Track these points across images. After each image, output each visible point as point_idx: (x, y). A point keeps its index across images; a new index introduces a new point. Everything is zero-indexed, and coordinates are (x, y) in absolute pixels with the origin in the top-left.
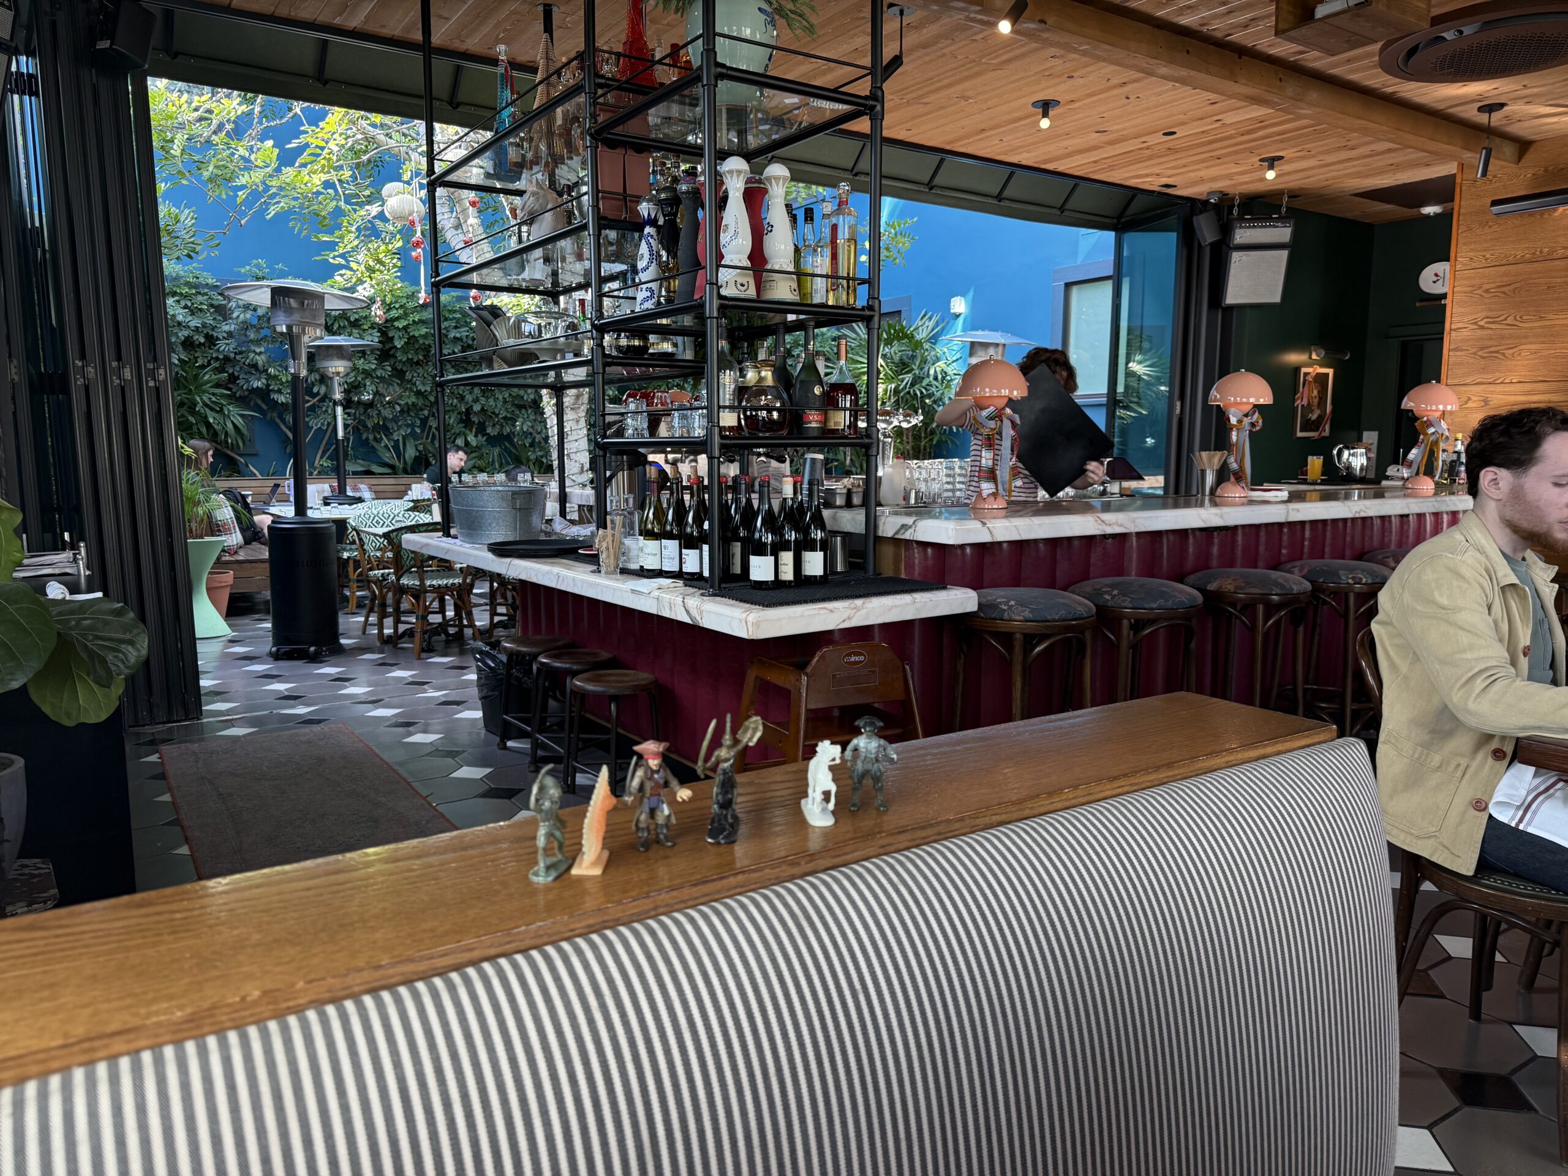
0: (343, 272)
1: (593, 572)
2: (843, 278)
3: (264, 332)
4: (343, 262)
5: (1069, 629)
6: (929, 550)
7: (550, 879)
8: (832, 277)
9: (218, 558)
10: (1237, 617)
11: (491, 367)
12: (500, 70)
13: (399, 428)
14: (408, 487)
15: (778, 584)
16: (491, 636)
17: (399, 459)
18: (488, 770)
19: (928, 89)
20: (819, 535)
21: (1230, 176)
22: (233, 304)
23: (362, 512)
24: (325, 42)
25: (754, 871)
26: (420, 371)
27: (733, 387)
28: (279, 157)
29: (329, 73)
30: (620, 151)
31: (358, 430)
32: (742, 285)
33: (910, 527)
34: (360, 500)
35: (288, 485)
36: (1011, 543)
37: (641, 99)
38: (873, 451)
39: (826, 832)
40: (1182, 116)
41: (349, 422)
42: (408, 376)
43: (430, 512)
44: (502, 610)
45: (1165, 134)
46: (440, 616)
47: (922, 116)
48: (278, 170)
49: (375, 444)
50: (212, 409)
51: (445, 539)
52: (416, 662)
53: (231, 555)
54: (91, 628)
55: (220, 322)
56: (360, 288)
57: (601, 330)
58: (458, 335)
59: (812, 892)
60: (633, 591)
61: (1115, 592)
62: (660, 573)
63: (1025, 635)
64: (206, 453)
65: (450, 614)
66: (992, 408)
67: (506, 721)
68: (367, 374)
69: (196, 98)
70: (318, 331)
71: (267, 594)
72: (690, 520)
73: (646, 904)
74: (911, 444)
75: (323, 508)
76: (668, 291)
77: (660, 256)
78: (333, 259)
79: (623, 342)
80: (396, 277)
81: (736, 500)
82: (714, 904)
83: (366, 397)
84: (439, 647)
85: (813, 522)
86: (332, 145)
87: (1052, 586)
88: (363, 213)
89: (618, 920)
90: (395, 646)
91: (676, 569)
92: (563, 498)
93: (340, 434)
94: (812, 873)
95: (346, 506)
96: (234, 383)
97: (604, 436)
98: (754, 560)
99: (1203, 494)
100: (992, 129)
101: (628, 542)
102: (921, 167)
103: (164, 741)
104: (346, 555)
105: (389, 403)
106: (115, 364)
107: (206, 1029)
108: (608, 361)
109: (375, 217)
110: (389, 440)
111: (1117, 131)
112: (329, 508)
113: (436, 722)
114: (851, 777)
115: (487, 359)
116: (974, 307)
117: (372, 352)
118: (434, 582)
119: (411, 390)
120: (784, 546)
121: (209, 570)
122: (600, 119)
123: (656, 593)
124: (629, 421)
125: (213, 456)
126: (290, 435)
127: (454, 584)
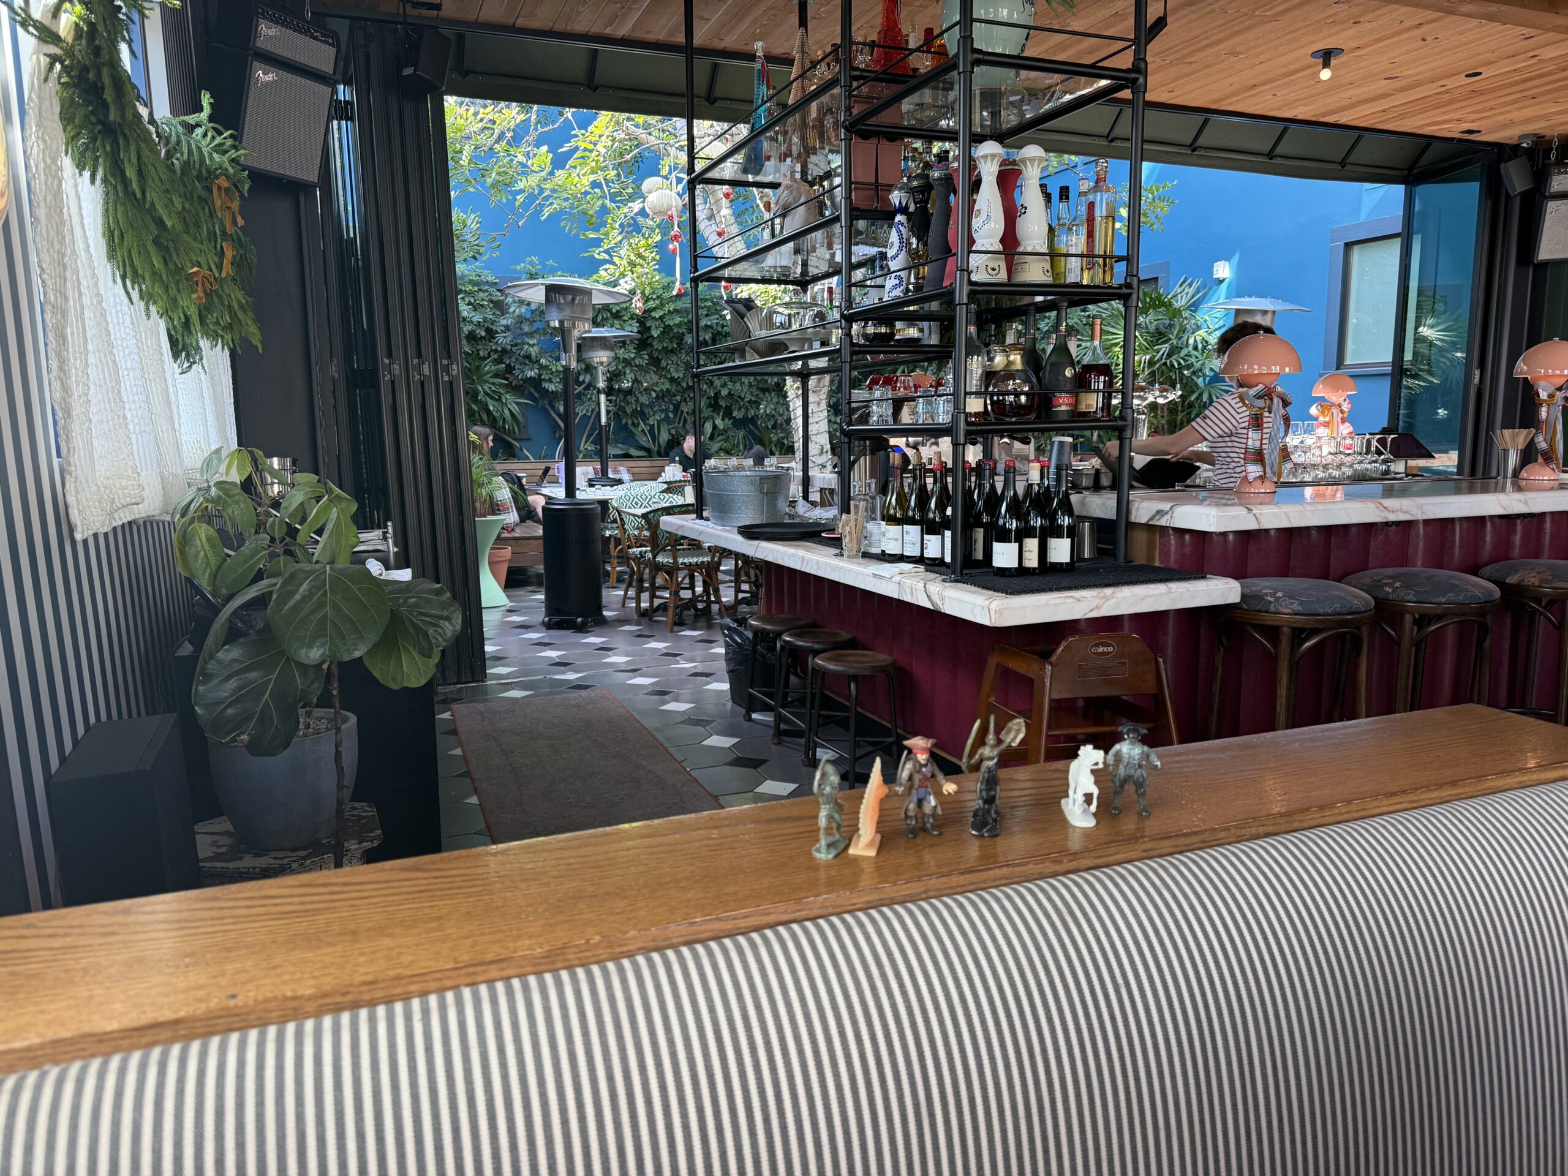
0: (607, 266)
1: (836, 555)
2: (1099, 256)
3: (537, 325)
4: (607, 257)
5: (1343, 623)
6: (1187, 537)
7: (831, 856)
8: (1087, 256)
9: (499, 536)
10: (1541, 614)
11: (743, 356)
12: (757, 66)
13: (655, 413)
14: (662, 469)
15: (1021, 571)
16: (736, 611)
17: (654, 442)
18: (735, 740)
19: (1194, 48)
20: (1066, 521)
21: (1547, 117)
22: (510, 300)
23: (622, 493)
24: (595, 52)
25: (1019, 865)
26: (674, 358)
27: (980, 371)
28: (553, 162)
29: (598, 79)
30: (873, 141)
31: (619, 415)
32: (994, 269)
33: (1167, 513)
34: (620, 482)
35: (559, 468)
36: (1280, 531)
37: (895, 89)
38: (1128, 434)
39: (1087, 833)
40: (1489, 55)
41: (611, 409)
42: (663, 364)
43: (683, 495)
44: (745, 587)
45: (1467, 76)
46: (690, 592)
47: (1186, 76)
48: (552, 173)
49: (633, 429)
50: (492, 398)
51: (698, 521)
52: (670, 635)
53: (509, 532)
54: (416, 605)
55: (498, 316)
56: (622, 281)
57: (849, 319)
58: (709, 323)
59: (1075, 889)
60: (875, 575)
61: (1398, 584)
62: (901, 558)
63: (1293, 629)
64: (487, 438)
65: (699, 589)
66: (1260, 387)
67: (751, 695)
68: (627, 362)
69: (482, 110)
70: (586, 325)
71: (541, 569)
72: (933, 505)
73: (917, 887)
74: (1166, 418)
75: (589, 490)
76: (917, 278)
77: (911, 244)
78: (599, 254)
79: (871, 330)
80: (655, 270)
81: (980, 486)
82: (980, 892)
83: (626, 385)
84: (689, 621)
85: (1060, 508)
86: (600, 147)
87: (1326, 577)
88: (626, 210)
89: (893, 899)
90: (651, 619)
91: (917, 553)
92: (806, 482)
93: (603, 420)
94: (1075, 871)
95: (608, 488)
96: (510, 373)
97: (850, 424)
98: (997, 547)
99: (1505, 477)
100: (1264, 84)
101: (870, 526)
102: (1182, 129)
103: (455, 700)
104: (608, 533)
105: (646, 390)
106: (416, 361)
107: (559, 965)
108: (856, 350)
109: (636, 214)
110: (645, 424)
111: (1411, 76)
112: (593, 489)
113: (685, 692)
114: (1113, 781)
115: (740, 351)
116: (1240, 271)
117: (632, 342)
118: (686, 561)
119: (666, 378)
120: (1029, 532)
121: (490, 546)
122: (855, 111)
123: (897, 578)
124: (874, 408)
125: (493, 441)
126: (562, 425)
127: (703, 562)
